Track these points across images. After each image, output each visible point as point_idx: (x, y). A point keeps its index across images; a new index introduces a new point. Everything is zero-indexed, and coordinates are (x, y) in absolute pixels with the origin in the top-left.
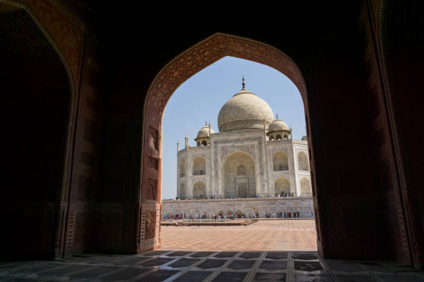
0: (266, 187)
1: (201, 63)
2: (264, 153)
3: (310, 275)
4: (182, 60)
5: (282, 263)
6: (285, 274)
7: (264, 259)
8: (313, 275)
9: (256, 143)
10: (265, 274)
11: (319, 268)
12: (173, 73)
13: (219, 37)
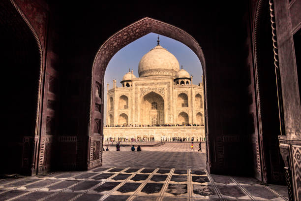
0: (172, 119)
1: (133, 37)
2: (171, 94)
3: (202, 185)
4: (120, 35)
5: (184, 177)
6: (187, 185)
7: (173, 174)
8: (203, 185)
9: (166, 86)
10: (175, 185)
11: (207, 180)
12: (113, 44)
13: (147, 20)
